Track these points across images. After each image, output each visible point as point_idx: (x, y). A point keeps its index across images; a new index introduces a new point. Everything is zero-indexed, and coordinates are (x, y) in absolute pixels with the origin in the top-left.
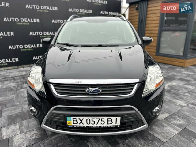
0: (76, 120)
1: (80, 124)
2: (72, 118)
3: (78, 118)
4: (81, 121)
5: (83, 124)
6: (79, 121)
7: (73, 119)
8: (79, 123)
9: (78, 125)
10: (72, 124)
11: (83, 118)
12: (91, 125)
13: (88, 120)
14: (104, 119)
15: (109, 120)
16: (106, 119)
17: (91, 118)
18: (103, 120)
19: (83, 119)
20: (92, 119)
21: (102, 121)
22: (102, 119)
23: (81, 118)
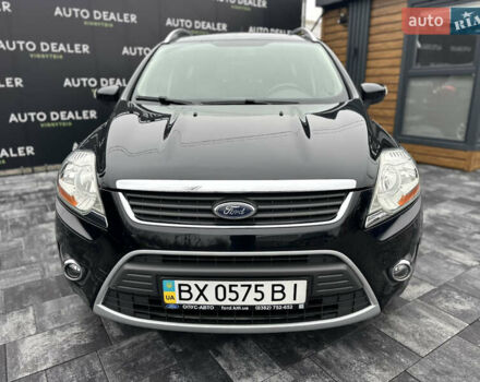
0: (186, 288)
1: (197, 299)
2: (177, 282)
3: (192, 283)
4: (201, 292)
5: (206, 300)
6: (196, 293)
7: (180, 285)
8: (195, 297)
9: (192, 301)
10: (178, 302)
11: (206, 283)
12: (227, 302)
13: (220, 290)
14: (262, 286)
15: (276, 288)
16: (267, 286)
17: (227, 284)
18: (259, 288)
19: (206, 286)
20: (231, 286)
21: (256, 291)
22: (256, 286)
23: (201, 284)
